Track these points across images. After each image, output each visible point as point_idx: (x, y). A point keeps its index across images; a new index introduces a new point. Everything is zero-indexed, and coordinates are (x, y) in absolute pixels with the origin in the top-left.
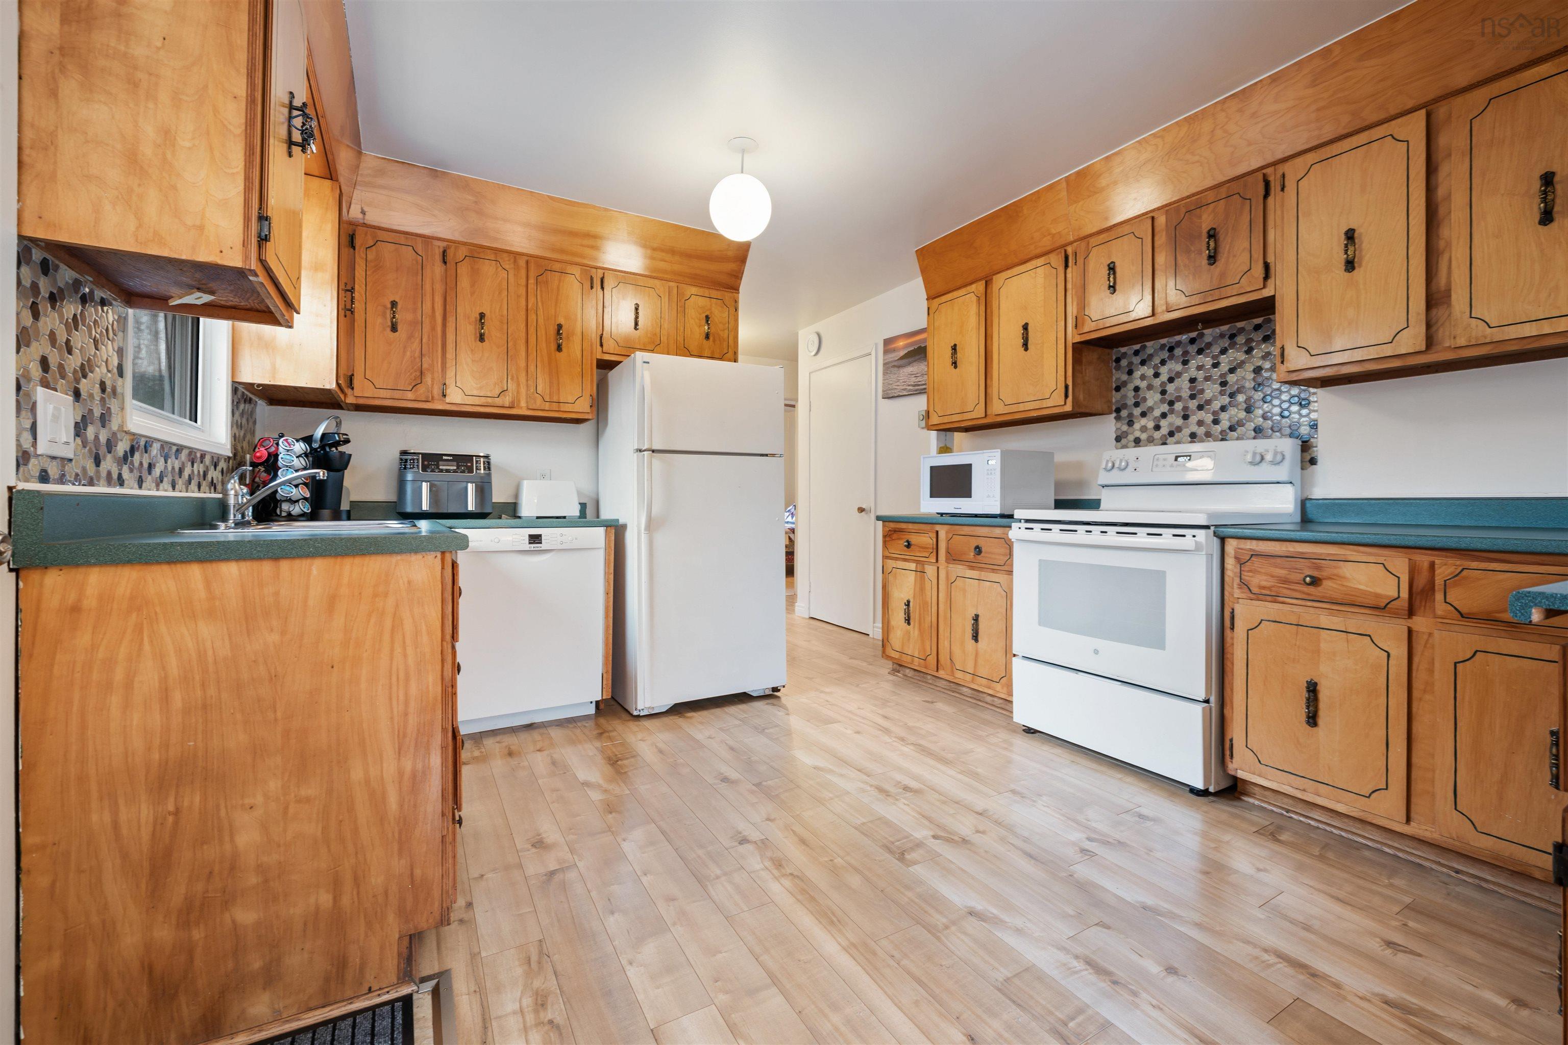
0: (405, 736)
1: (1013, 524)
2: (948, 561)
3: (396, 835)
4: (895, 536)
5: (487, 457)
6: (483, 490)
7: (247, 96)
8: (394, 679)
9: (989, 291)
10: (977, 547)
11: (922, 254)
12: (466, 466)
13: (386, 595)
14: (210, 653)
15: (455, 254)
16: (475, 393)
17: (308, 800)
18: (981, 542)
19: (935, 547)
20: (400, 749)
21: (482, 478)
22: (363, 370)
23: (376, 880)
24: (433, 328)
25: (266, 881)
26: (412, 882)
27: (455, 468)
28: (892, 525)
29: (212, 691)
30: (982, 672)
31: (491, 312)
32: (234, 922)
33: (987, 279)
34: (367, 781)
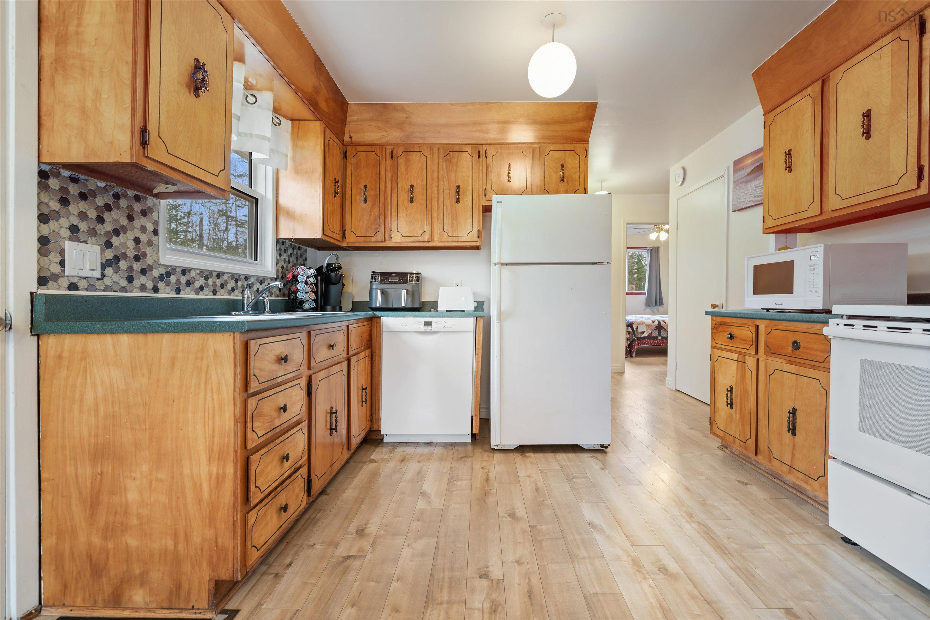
0: (212, 451)
1: (830, 320)
2: (766, 353)
3: (208, 514)
4: (720, 329)
5: (418, 273)
6: (414, 293)
7: (132, 61)
8: (207, 414)
9: (826, 89)
10: (795, 342)
11: (757, 75)
12: (404, 279)
13: (202, 359)
14: (116, 386)
15: (397, 152)
16: (408, 234)
17: (161, 480)
18: (799, 338)
19: (754, 340)
20: (210, 459)
21: (413, 286)
22: (350, 227)
23: (197, 539)
24: (385, 198)
25: (141, 524)
26: (217, 546)
27: (398, 281)
28: (719, 319)
29: (117, 408)
30: (798, 465)
31: (417, 183)
32: (126, 543)
33: (823, 78)
34: (192, 476)
